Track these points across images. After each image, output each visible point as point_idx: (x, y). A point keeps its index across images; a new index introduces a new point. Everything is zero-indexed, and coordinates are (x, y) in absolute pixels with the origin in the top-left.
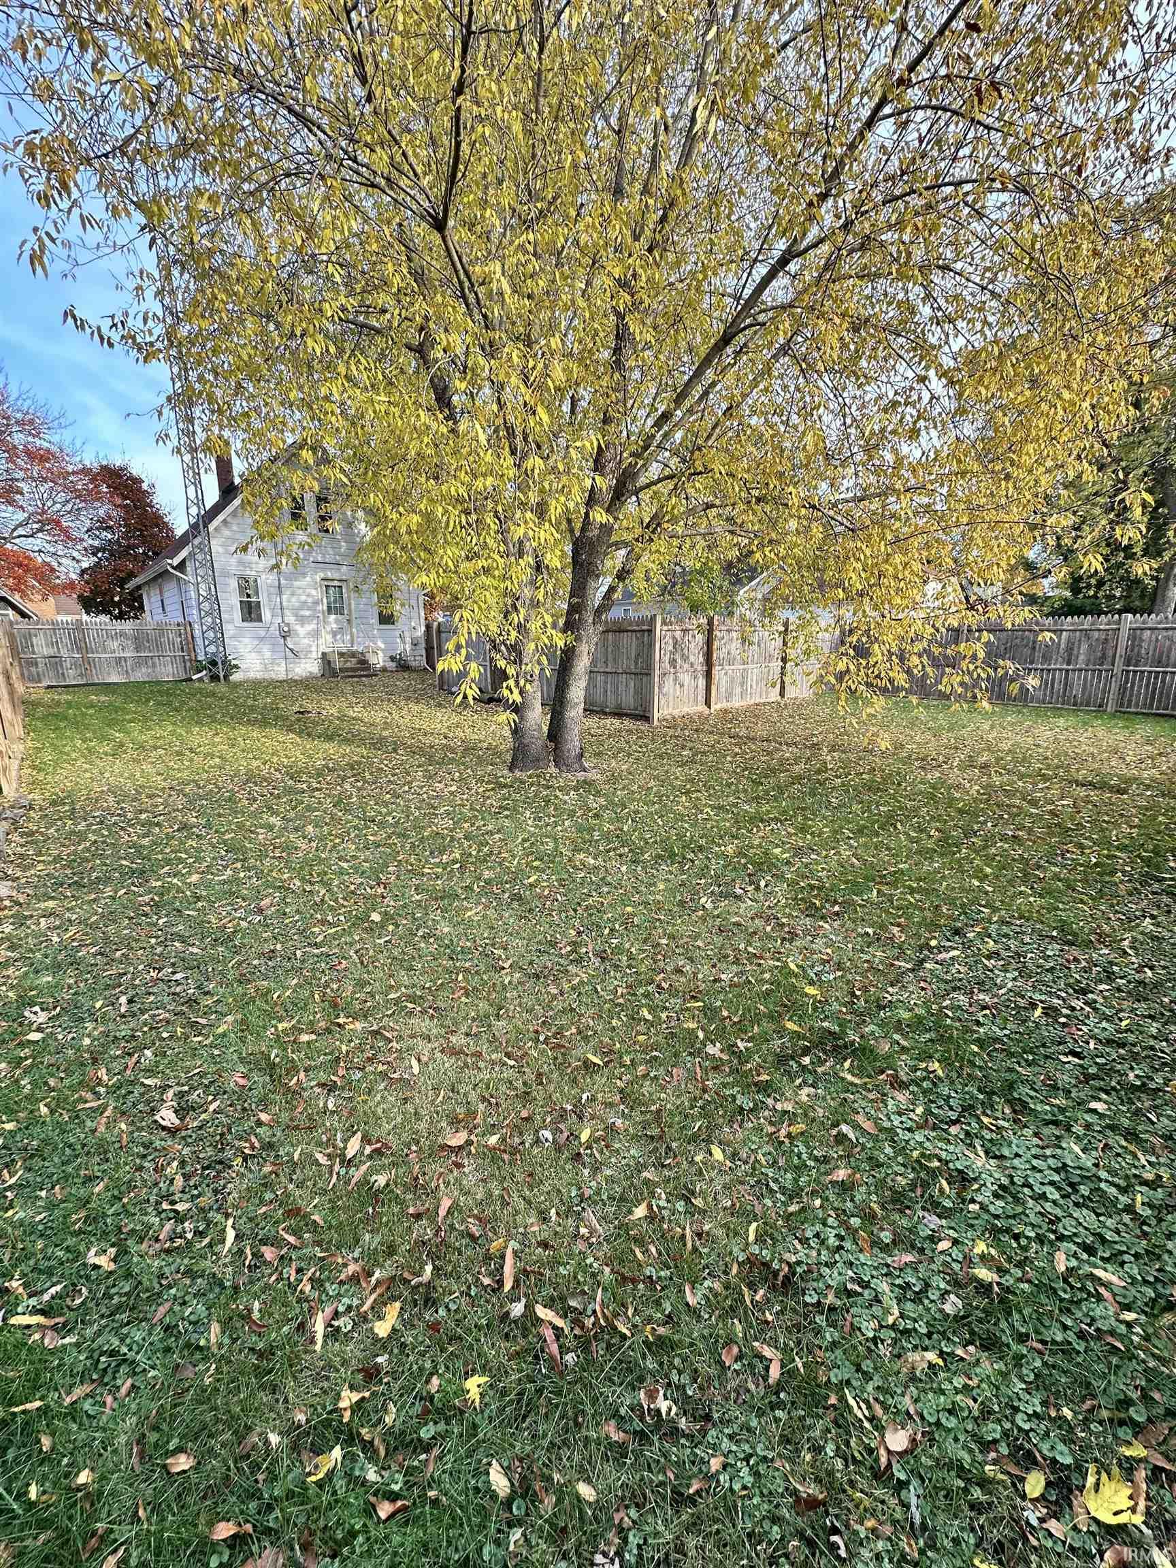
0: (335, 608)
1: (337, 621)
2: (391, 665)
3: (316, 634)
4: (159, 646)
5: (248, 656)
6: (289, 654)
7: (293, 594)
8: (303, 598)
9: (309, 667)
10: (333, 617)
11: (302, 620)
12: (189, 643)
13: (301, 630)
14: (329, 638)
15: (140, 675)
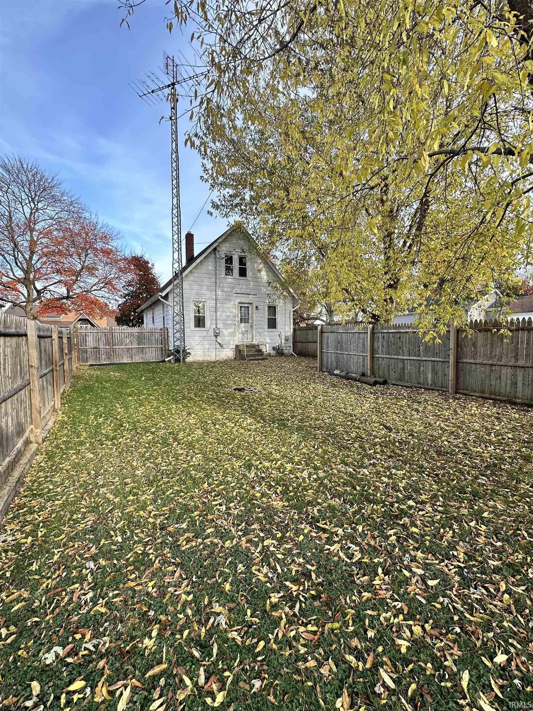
0: (244, 320)
1: (245, 327)
2: (273, 352)
3: (233, 334)
4: (150, 341)
5: (196, 347)
6: (218, 346)
7: (223, 312)
8: (228, 313)
9: (228, 353)
10: (243, 324)
11: (226, 326)
12: (165, 340)
13: (226, 332)
14: (240, 336)
15: (137, 359)
